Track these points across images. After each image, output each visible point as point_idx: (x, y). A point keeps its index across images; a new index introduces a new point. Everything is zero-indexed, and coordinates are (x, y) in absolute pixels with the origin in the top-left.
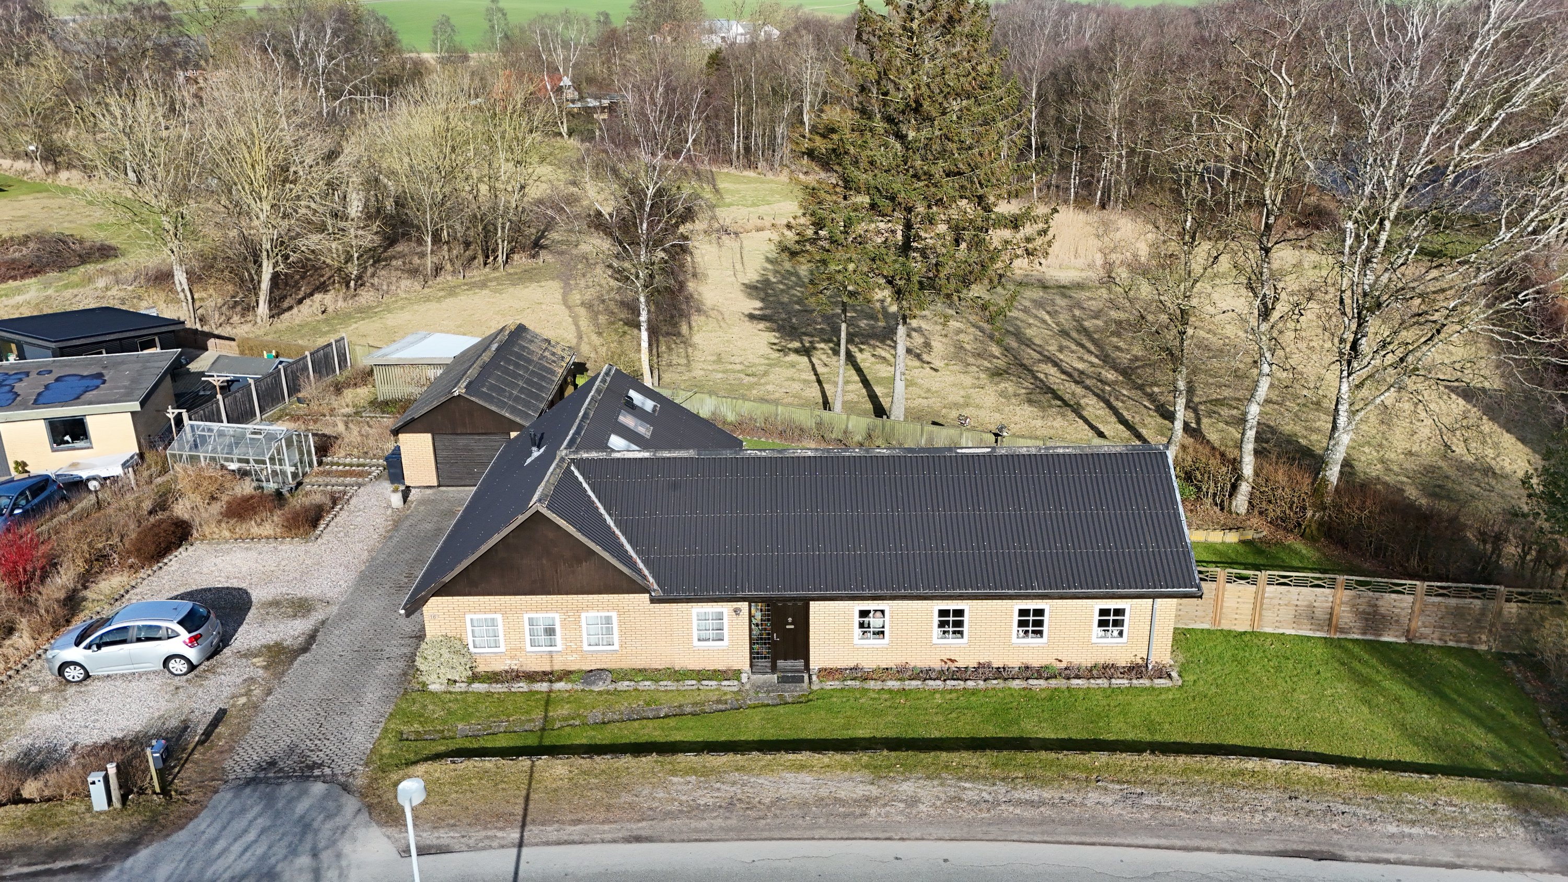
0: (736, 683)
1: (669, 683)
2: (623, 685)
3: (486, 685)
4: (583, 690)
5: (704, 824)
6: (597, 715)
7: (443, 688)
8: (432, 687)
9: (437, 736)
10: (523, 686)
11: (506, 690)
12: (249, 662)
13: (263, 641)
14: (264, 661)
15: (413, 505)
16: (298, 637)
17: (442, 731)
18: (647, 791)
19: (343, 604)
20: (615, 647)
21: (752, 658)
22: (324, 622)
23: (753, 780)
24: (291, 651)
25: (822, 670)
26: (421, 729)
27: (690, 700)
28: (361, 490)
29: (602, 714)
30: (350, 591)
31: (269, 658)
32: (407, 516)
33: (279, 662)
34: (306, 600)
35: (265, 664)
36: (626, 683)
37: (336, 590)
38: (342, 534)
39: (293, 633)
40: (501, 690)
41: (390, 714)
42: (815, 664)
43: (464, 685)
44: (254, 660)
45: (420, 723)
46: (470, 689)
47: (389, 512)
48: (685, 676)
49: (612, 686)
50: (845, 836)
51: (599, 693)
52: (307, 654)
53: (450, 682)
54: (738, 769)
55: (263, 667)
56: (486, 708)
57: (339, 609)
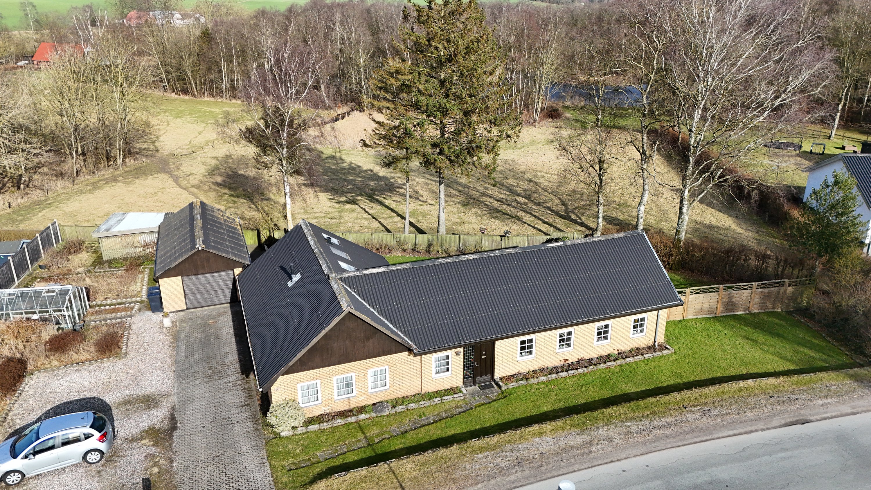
0: (462, 395)
1: (425, 402)
2: (399, 409)
3: (317, 426)
4: (377, 417)
5: (512, 478)
6: (394, 430)
7: (291, 433)
8: (283, 434)
9: (308, 463)
10: (340, 422)
11: (330, 426)
12: (140, 444)
13: (140, 428)
14: (150, 441)
15: (177, 324)
16: (163, 421)
17: (309, 459)
18: (468, 467)
19: (178, 394)
20: (387, 387)
21: (464, 378)
22: (173, 408)
23: (520, 446)
24: (164, 431)
25: (501, 379)
26: (295, 461)
27: (442, 410)
28: (134, 319)
29: (398, 428)
30: (176, 385)
31: (152, 438)
32: (178, 331)
33: (162, 439)
34: (149, 396)
35: (152, 443)
36: (401, 407)
37: (165, 386)
38: (142, 350)
39: (157, 419)
40: (328, 427)
41: (268, 456)
42: (497, 375)
43: (303, 428)
44: (143, 442)
45: (292, 457)
46: (308, 430)
47: (165, 330)
48: (430, 396)
49: (393, 411)
50: (590, 466)
51: (388, 416)
52: (178, 431)
53: (293, 428)
54: (508, 442)
55: (153, 445)
56: (326, 439)
57: (178, 398)
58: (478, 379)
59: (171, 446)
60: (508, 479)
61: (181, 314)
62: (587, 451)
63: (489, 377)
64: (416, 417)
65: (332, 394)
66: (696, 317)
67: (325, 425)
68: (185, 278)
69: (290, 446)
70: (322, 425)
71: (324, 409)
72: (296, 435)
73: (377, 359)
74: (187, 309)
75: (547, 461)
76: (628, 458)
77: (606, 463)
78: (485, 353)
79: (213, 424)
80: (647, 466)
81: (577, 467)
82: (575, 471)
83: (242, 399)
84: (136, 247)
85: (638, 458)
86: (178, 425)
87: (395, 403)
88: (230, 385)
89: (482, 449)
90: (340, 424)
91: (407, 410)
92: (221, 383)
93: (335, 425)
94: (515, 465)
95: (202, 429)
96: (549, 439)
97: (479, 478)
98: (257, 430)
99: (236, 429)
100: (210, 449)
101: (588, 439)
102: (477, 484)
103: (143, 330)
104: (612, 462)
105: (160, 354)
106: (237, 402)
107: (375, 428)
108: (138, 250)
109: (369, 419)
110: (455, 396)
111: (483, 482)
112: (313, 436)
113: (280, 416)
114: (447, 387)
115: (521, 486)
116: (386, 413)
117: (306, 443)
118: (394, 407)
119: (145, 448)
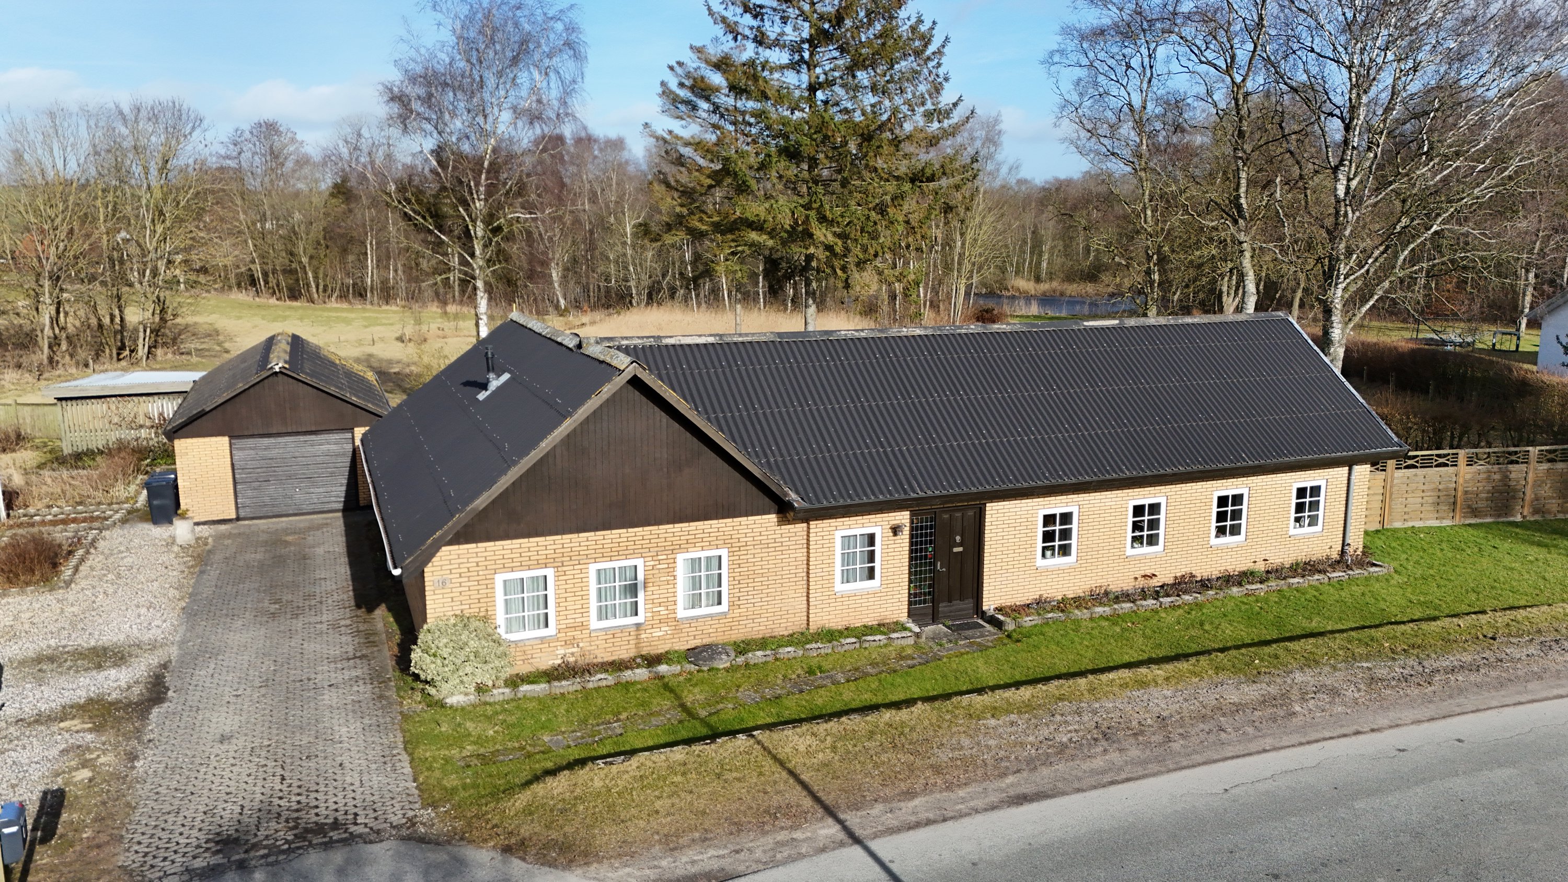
0: (907, 634)
2: (757, 656)
3: (544, 686)
4: (698, 671)
6: (746, 694)
7: (472, 698)
8: (451, 701)
9: (519, 754)
10: (602, 679)
11: (579, 687)
12: (55, 728)
13: (63, 701)
14: (84, 723)
15: (210, 540)
16: (129, 687)
17: (522, 748)
18: (966, 742)
19: (183, 643)
20: (724, 607)
21: (910, 603)
22: (165, 666)
23: (1097, 705)
24: (129, 704)
25: (999, 609)
26: (482, 751)
27: (864, 661)
28: (106, 533)
29: (756, 692)
30: (182, 630)
31: (90, 717)
32: (209, 551)
33: (119, 720)
34: (105, 649)
35: (90, 725)
36: (759, 653)
37: (153, 631)
38: (110, 576)
39: (115, 685)
40: (571, 689)
41: (406, 743)
42: (989, 603)
43: (507, 690)
44: (62, 725)
45: (475, 743)
46: (520, 695)
47: (176, 549)
48: (830, 635)
49: (741, 660)
50: (1304, 740)
51: (727, 670)
52: (166, 705)
53: (481, 689)
54: (1061, 698)
55: (90, 730)
56: (567, 711)
57: (180, 648)
58: (943, 607)
59: (138, 730)
60: (1086, 766)
61: (223, 527)
62: (1281, 712)
63: (969, 604)
64: (800, 671)
65: (584, 611)
66: (1410, 524)
67: (566, 686)
68: (239, 443)
69: (469, 724)
70: (556, 683)
71: (561, 651)
72: (486, 703)
73: (699, 524)
74: (238, 519)
75: (1181, 731)
76: (1397, 726)
77: (1345, 736)
78: (958, 538)
79: (263, 691)
80: (1459, 741)
81: (1268, 742)
82: (1265, 751)
83: (350, 649)
84: (141, 426)
85: (1426, 725)
86: (170, 693)
87: (742, 647)
88: (324, 626)
89: (995, 712)
90: (604, 683)
91: (777, 659)
92: (298, 624)
93: (590, 685)
94: (1096, 740)
95: (233, 700)
96: (1169, 693)
97: (1004, 764)
98: (381, 697)
99: (327, 697)
100: (246, 735)
101: (1273, 690)
102: (1003, 775)
103: (122, 549)
104: (1358, 733)
105: (156, 584)
106: (335, 652)
107: (696, 690)
108: (144, 433)
109: (680, 674)
110: (894, 635)
111: (1018, 771)
112: (530, 705)
113: (445, 652)
114: (871, 621)
115: (1128, 780)
116: (723, 663)
117: (512, 719)
118: (741, 652)
119: (67, 735)
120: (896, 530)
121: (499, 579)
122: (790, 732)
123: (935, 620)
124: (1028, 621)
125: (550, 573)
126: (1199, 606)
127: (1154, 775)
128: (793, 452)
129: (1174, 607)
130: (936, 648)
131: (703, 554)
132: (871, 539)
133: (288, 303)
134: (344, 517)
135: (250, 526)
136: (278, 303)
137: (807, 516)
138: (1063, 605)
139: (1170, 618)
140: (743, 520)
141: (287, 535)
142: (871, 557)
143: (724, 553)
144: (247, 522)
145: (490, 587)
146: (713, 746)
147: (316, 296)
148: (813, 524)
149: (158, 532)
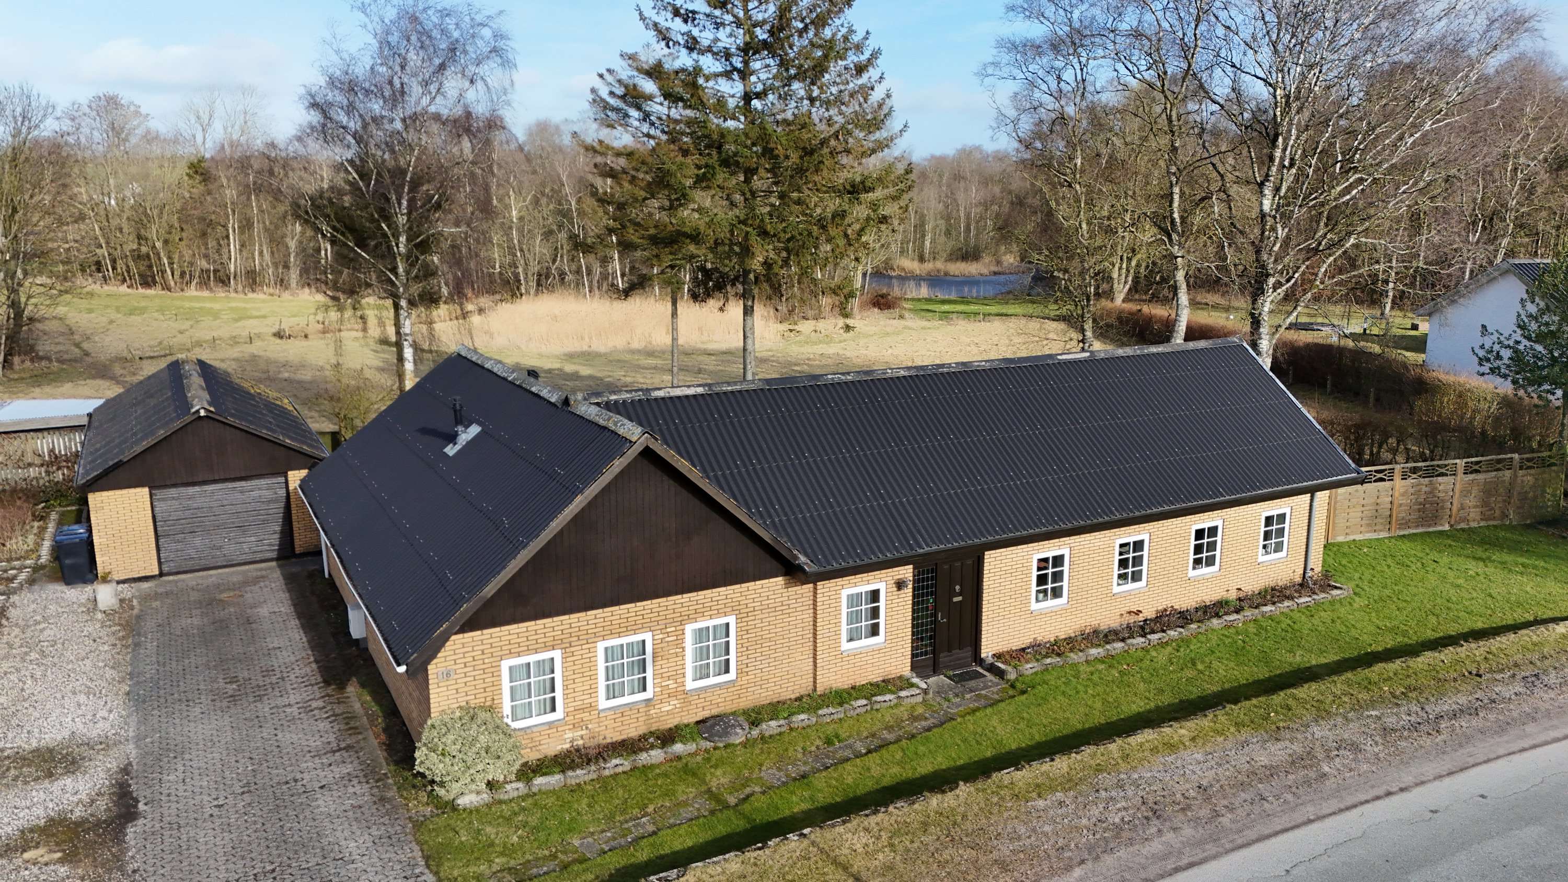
0: (915, 691)
1: (831, 710)
2: (771, 727)
3: (558, 777)
4: (715, 748)
5: (1156, 846)
6: (770, 774)
7: (486, 797)
8: (463, 801)
9: (552, 865)
10: (617, 764)
11: (594, 776)
12: (18, 862)
13: (20, 824)
14: (51, 851)
15: (135, 602)
16: (93, 801)
17: (554, 857)
18: (1022, 830)
19: (139, 739)
20: (732, 675)
21: (913, 656)
22: (125, 770)
23: (1136, 776)
24: (98, 824)
25: (998, 656)
26: (512, 863)
27: (879, 725)
28: (15, 598)
29: (779, 769)
30: (134, 719)
31: (57, 844)
32: (138, 617)
33: (90, 845)
34: (51, 751)
35: (59, 855)
36: (773, 723)
37: (101, 725)
38: (34, 655)
39: (75, 799)
40: (587, 778)
41: (427, 858)
42: (988, 650)
43: (520, 785)
44: (27, 856)
45: (502, 854)
46: (534, 790)
47: (100, 616)
48: (841, 697)
49: (755, 732)
50: (1342, 806)
51: (744, 745)
52: (141, 822)
53: (490, 785)
54: (1099, 769)
55: (61, 861)
56: (589, 806)
57: (138, 747)
58: (943, 657)
59: (117, 858)
60: (1146, 850)
61: (145, 585)
62: (1313, 775)
63: (967, 652)
64: (818, 742)
65: (593, 691)
66: (1351, 538)
67: (579, 775)
68: (160, 494)
69: (489, 830)
70: (570, 773)
71: (569, 735)
72: (501, 802)
73: (708, 593)
74: (161, 574)
75: (1225, 802)
76: (1423, 783)
77: (1378, 798)
78: (958, 588)
79: (247, 798)
80: (1483, 796)
81: (1310, 811)
82: (1310, 821)
83: (332, 738)
84: (30, 465)
85: (1447, 781)
86: (141, 806)
87: (755, 716)
88: (294, 710)
89: (1040, 790)
90: (620, 769)
91: (791, 729)
92: (264, 708)
93: (607, 773)
94: (1147, 818)
95: (216, 812)
96: (1199, 757)
97: (1067, 854)
98: (382, 799)
99: (320, 802)
100: (243, 858)
101: (1297, 748)
102: (1069, 868)
103: (38, 618)
104: (1389, 794)
105: (87, 662)
106: (316, 743)
107: (719, 772)
108: (33, 472)
109: (695, 754)
110: (903, 694)
111: (1082, 862)
112: (551, 801)
113: (453, 750)
114: (875, 677)
115: (1191, 865)
116: (738, 737)
117: (533, 820)
118: (754, 724)
119: (35, 870)
120: (900, 585)
121: (505, 665)
122: (840, 829)
123: (935, 671)
124: (1029, 668)
125: (557, 654)
126: (1185, 642)
127: (1215, 857)
128: (796, 510)
129: (1162, 644)
130: (945, 704)
131: (711, 623)
132: (875, 596)
133: (141, 291)
134: (280, 566)
135: (176, 582)
136: (129, 291)
137: (814, 579)
138: (1056, 648)
139: (1162, 657)
140: (751, 585)
141: (221, 592)
142: (875, 613)
143: (732, 620)
144: (171, 578)
145: (496, 675)
146: (767, 851)
147: (172, 283)
148: (820, 585)
149: (76, 594)
